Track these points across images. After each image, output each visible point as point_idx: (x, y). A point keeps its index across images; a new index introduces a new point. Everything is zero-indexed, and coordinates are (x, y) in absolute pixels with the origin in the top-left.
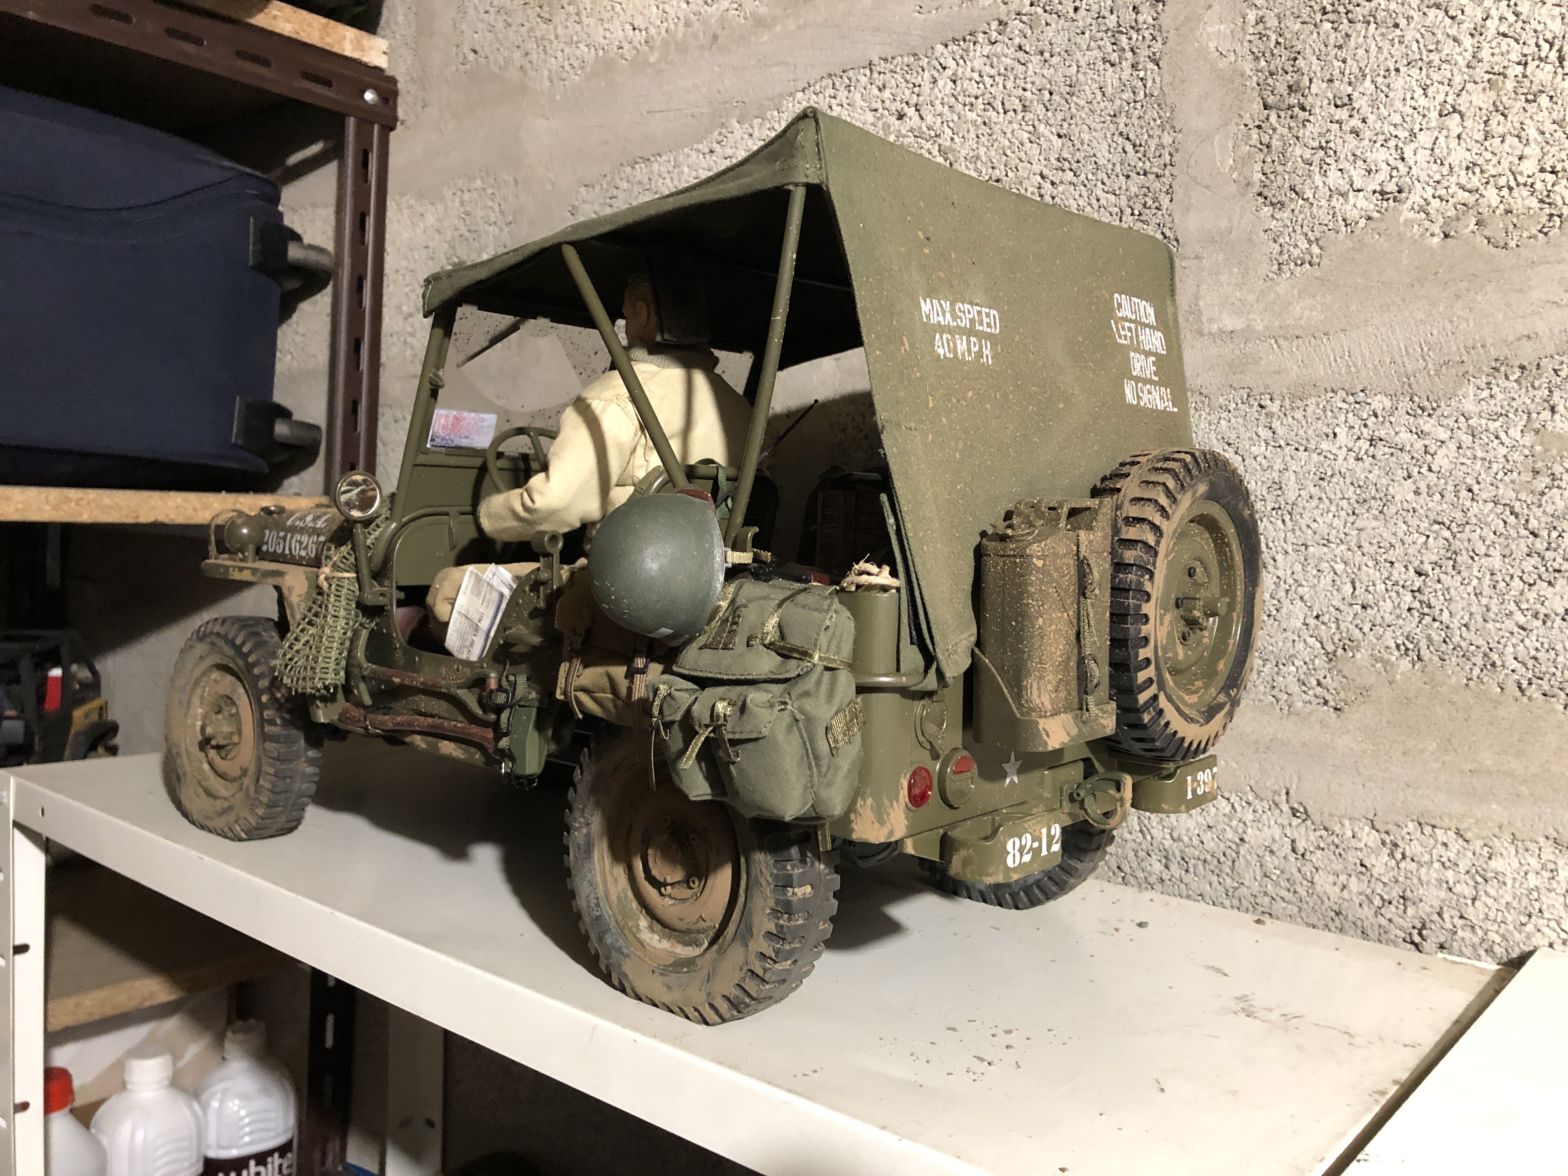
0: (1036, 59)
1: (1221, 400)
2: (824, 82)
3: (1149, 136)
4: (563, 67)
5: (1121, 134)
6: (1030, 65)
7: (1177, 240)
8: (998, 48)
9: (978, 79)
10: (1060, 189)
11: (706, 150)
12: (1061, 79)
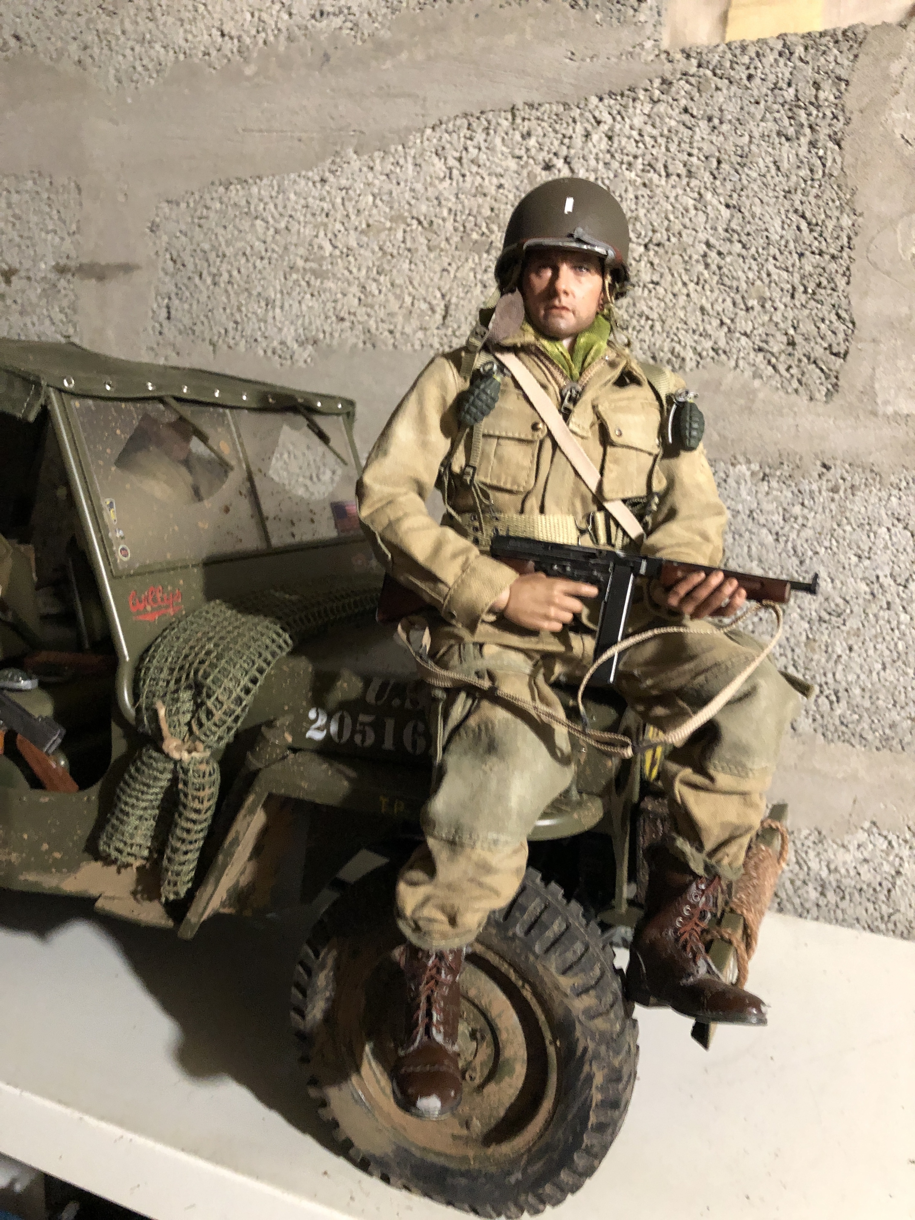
0: (703, 124)
2: (459, 122)
3: (827, 216)
4: (134, 68)
5: (796, 211)
6: (697, 129)
7: (853, 323)
8: (661, 108)
9: (638, 138)
10: (728, 259)
11: (317, 178)
12: (731, 148)
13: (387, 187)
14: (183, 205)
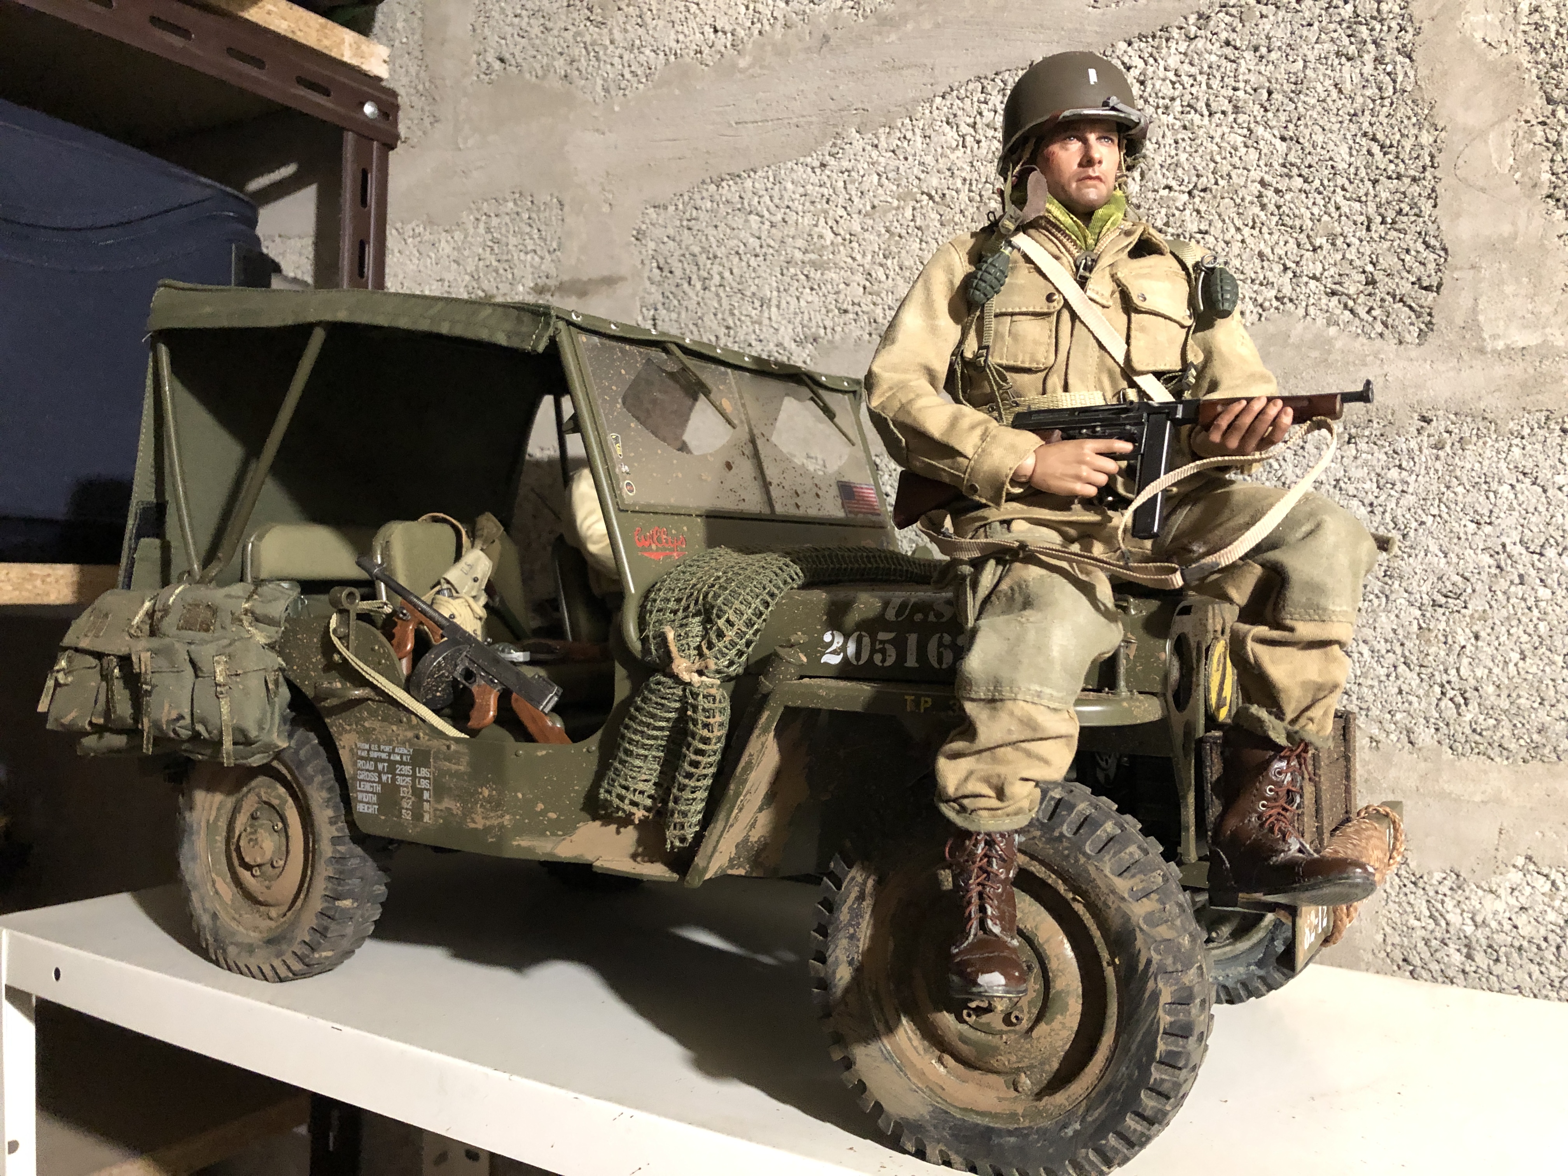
0: (1249, 55)
1: (1511, 424)
2: (971, 86)
3: (1402, 135)
4: (623, 76)
5: (1365, 134)
6: (1242, 61)
7: (1445, 250)
8: (1200, 44)
9: (1174, 79)
10: (1288, 197)
11: (816, 164)
12: (1282, 76)
13: (893, 163)
14: (671, 208)
